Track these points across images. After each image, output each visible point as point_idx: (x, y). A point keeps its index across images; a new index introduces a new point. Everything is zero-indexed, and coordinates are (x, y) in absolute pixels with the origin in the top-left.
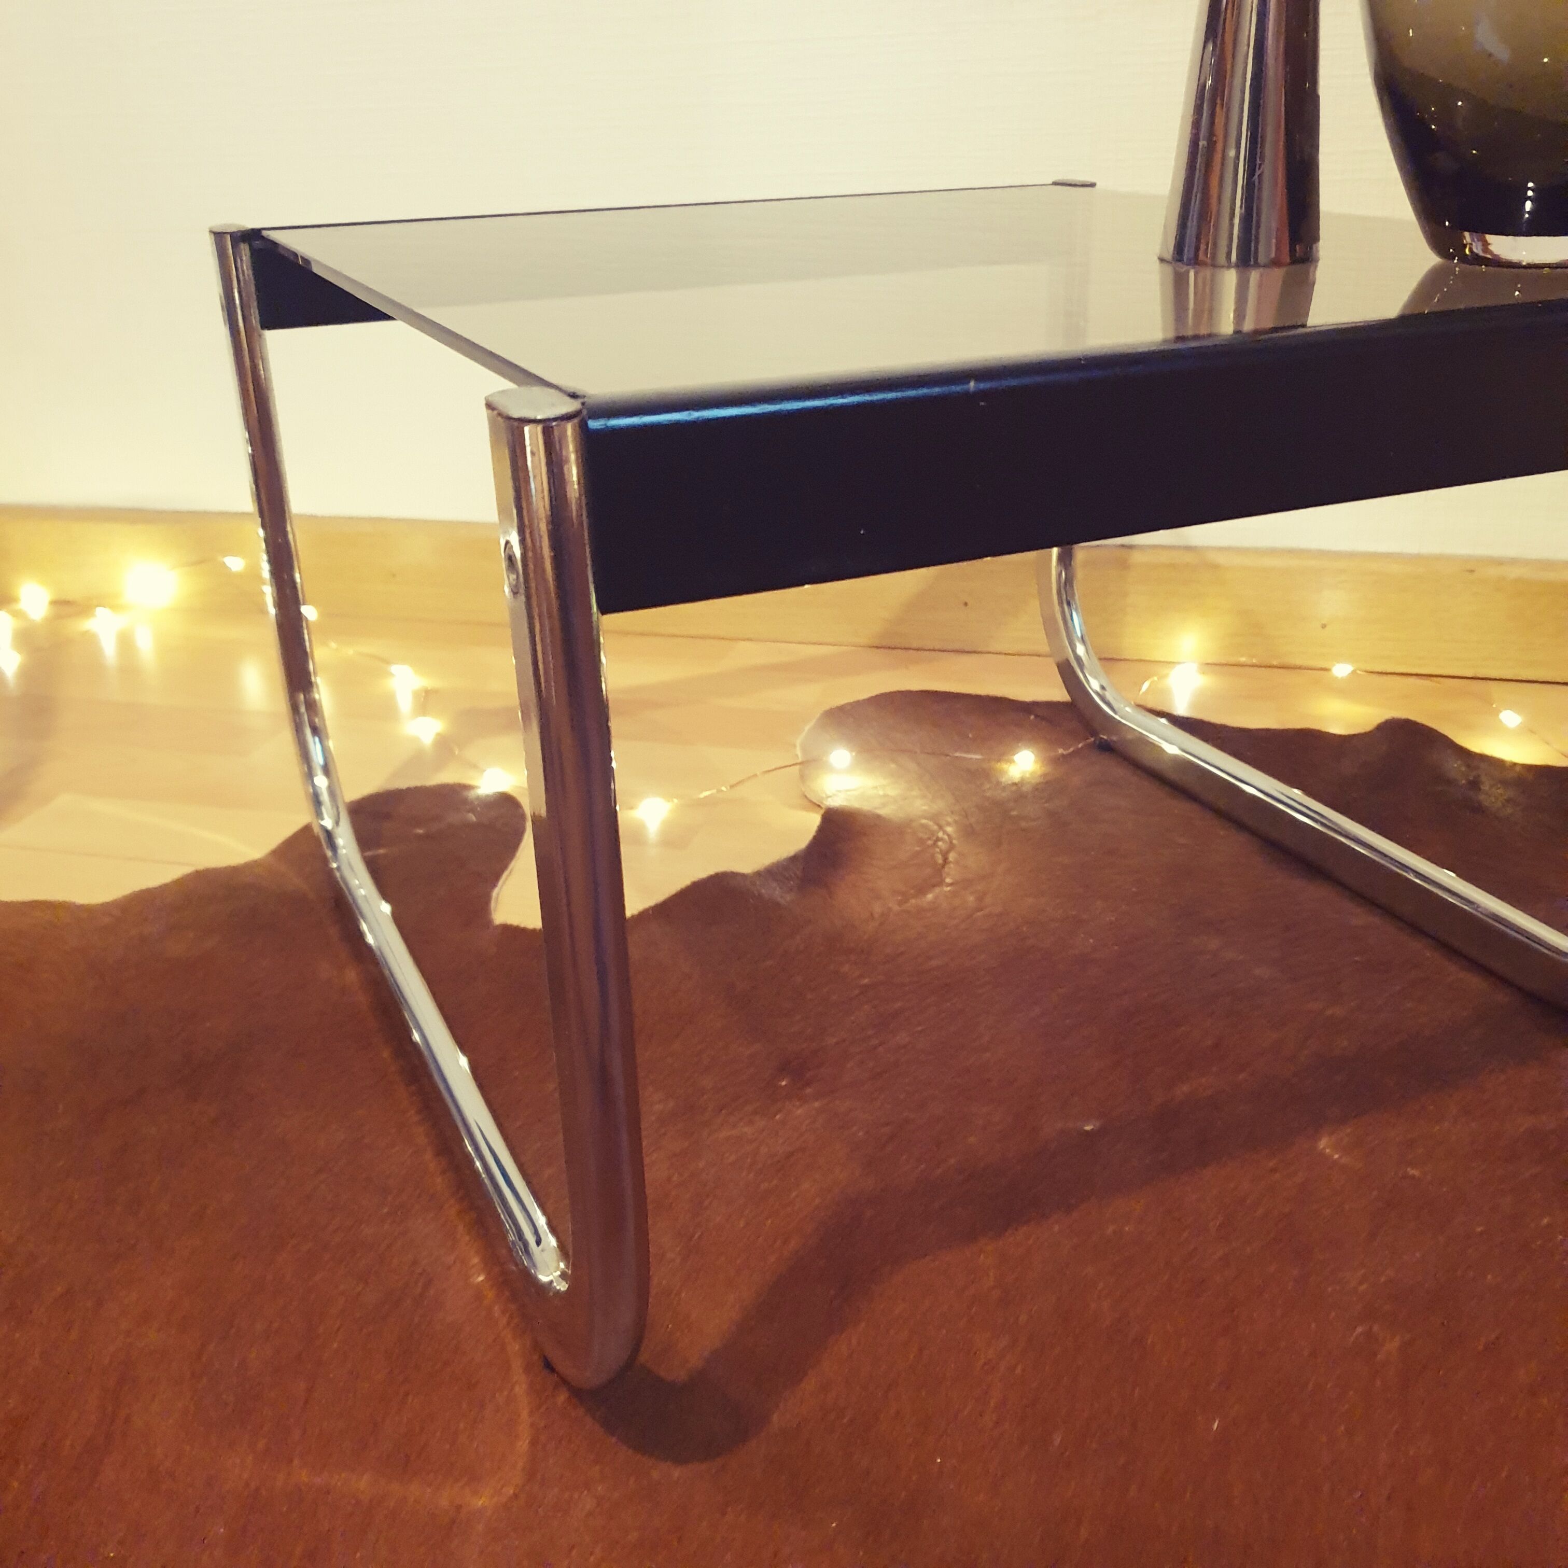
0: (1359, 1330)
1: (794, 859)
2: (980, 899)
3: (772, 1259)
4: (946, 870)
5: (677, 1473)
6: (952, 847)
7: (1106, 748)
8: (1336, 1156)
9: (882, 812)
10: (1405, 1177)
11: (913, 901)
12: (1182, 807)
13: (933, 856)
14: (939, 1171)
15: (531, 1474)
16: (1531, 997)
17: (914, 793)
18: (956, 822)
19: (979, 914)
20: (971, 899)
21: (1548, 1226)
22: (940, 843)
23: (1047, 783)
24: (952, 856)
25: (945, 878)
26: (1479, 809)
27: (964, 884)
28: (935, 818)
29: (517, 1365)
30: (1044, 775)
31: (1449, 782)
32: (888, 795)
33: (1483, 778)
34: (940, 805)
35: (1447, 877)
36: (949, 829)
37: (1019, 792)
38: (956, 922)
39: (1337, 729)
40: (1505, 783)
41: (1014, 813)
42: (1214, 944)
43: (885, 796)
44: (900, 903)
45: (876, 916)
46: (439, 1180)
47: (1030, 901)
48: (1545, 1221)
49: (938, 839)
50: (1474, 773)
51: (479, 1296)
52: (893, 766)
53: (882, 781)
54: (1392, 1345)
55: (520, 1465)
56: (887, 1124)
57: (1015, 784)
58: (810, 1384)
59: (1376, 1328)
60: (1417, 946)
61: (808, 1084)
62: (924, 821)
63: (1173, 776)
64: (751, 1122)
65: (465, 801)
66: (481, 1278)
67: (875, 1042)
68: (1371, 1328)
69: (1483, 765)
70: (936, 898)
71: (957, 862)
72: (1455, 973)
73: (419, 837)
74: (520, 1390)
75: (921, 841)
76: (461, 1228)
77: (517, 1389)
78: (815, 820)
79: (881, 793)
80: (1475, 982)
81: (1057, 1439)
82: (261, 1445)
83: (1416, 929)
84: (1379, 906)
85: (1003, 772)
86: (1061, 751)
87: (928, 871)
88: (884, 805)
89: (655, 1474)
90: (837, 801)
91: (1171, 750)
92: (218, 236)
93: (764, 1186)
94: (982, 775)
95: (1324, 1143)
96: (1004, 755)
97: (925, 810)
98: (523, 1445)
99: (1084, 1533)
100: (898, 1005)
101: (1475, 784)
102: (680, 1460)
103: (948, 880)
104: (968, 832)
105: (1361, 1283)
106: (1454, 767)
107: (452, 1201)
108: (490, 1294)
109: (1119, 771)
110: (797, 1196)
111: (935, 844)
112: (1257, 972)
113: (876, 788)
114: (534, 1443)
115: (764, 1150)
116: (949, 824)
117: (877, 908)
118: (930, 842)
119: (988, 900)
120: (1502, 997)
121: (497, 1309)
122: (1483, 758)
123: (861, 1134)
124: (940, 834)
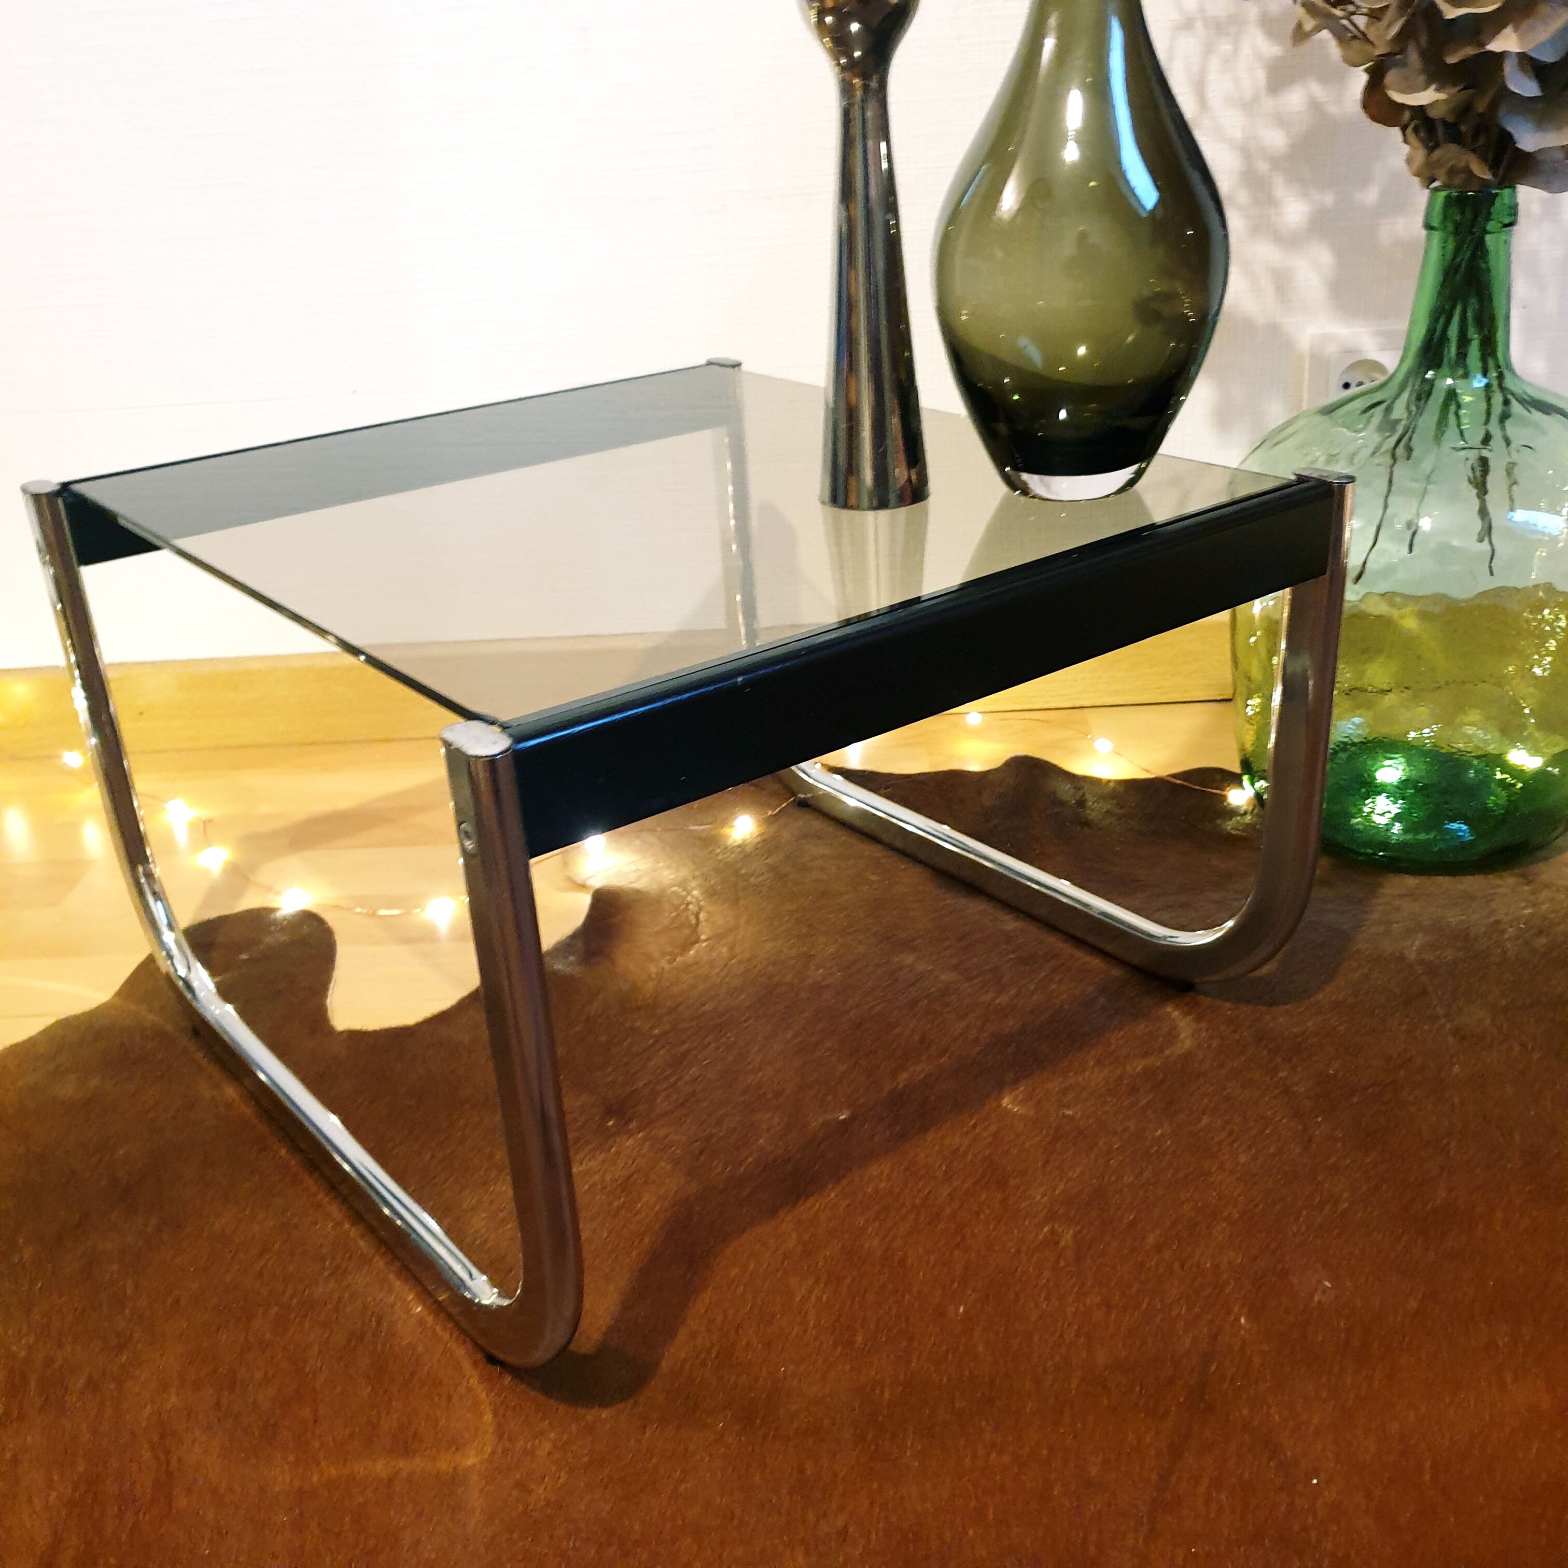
0: (1046, 1229)
1: (575, 936)
2: (731, 948)
3: (634, 1254)
4: (700, 927)
5: (605, 1414)
6: (701, 908)
7: (804, 805)
8: (1016, 1109)
9: (638, 885)
10: (1064, 1116)
11: (679, 959)
12: (870, 850)
13: (687, 917)
14: (742, 1169)
15: (500, 1436)
16: (1135, 969)
17: (661, 865)
18: (700, 885)
19: (734, 961)
20: (724, 950)
21: (1161, 1135)
22: (691, 907)
23: (764, 841)
24: (702, 916)
25: (700, 936)
26: (1087, 823)
27: (718, 937)
28: (683, 884)
29: (467, 1366)
30: (761, 835)
31: (1062, 804)
32: (640, 870)
33: (1088, 796)
34: (684, 873)
35: (1064, 885)
36: (695, 893)
37: (744, 853)
38: (717, 970)
39: (975, 767)
40: (1103, 798)
41: (743, 872)
42: (909, 959)
43: (637, 870)
44: (670, 962)
45: (653, 976)
46: (362, 1243)
47: (769, 945)
48: (1159, 1132)
49: (688, 904)
50: (1080, 793)
51: (421, 1322)
52: (638, 842)
53: (634, 858)
54: (1068, 1237)
55: (491, 1429)
56: (697, 1141)
57: (739, 846)
58: (682, 1334)
59: (1056, 1226)
60: (1053, 941)
61: (630, 1120)
62: (674, 889)
63: (858, 823)
64: (594, 1157)
65: (275, 922)
66: (419, 1309)
67: (673, 1080)
68: (1053, 1227)
69: (1086, 786)
70: (697, 952)
71: (707, 920)
72: (1084, 958)
73: (246, 961)
74: (474, 1381)
75: (676, 908)
76: (391, 1276)
77: (471, 1381)
78: (585, 901)
79: (634, 868)
80: (1096, 963)
81: (859, 1339)
82: (291, 1458)
83: (1052, 928)
84: (1022, 912)
85: (728, 837)
86: (770, 813)
87: (687, 931)
88: (639, 878)
89: (589, 1418)
90: (598, 882)
91: (852, 803)
92: (37, 498)
93: (616, 1204)
94: (710, 841)
95: (1005, 1102)
96: (725, 822)
97: (672, 879)
98: (488, 1417)
99: (887, 1396)
100: (686, 1046)
101: (1081, 803)
102: (604, 1405)
103: (703, 937)
104: (711, 893)
105: (1042, 1197)
106: (1065, 790)
107: (377, 1258)
108: (430, 1319)
109: (818, 825)
110: (642, 1207)
111: (686, 909)
112: (943, 977)
113: (629, 864)
114: (495, 1414)
115: (608, 1177)
116: (694, 889)
117: (653, 969)
118: (683, 907)
119: (738, 950)
120: (1117, 972)
121: (438, 1328)
122: (1084, 778)
123: (679, 1151)
124: (689, 898)
